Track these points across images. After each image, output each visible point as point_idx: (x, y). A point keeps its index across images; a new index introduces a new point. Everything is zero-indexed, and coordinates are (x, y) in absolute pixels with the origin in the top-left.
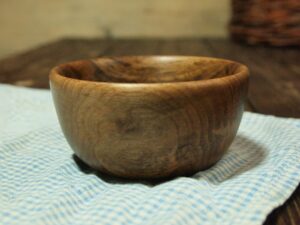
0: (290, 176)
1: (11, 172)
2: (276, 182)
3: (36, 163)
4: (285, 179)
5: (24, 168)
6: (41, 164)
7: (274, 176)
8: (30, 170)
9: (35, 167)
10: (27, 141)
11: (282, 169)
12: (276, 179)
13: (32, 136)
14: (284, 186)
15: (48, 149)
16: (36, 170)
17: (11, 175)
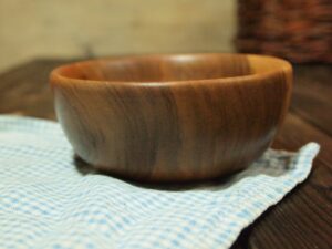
0: (225, 227)
2: (206, 235)
4: (219, 231)
7: (205, 227)
11: (217, 218)
12: (207, 231)
14: (216, 241)
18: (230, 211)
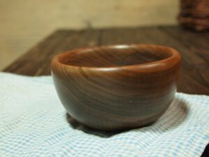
1: (11, 146)
2: (189, 150)
3: (27, 139)
5: (20, 142)
6: (31, 139)
8: (24, 144)
9: (27, 141)
10: (19, 121)
11: (193, 140)
13: (22, 117)
15: (34, 126)
16: (28, 143)
17: (12, 149)
18: (199, 136)
